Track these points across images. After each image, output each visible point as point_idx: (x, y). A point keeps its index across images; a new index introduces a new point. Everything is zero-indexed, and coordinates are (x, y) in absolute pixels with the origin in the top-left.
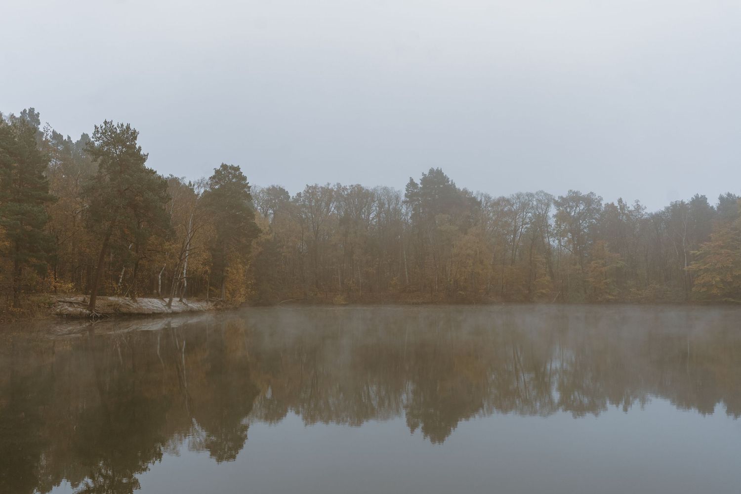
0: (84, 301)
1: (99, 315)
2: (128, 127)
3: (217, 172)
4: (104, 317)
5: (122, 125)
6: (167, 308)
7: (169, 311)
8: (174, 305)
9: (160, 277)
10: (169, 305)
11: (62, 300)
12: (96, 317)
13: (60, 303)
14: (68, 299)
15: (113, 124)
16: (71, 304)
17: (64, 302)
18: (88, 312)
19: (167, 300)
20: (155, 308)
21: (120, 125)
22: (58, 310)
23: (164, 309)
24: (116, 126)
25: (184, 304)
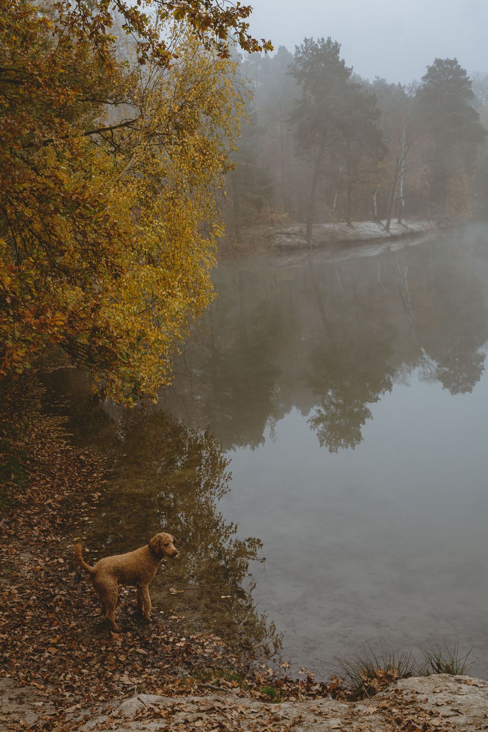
0: (301, 231)
1: (316, 244)
2: (329, 41)
3: (431, 70)
4: (322, 246)
5: (323, 40)
6: (385, 232)
7: (388, 235)
8: (393, 228)
9: (375, 198)
10: (387, 228)
11: (280, 231)
12: (314, 247)
13: (279, 235)
14: (284, 230)
15: (314, 40)
16: (288, 234)
17: (281, 233)
18: (305, 242)
19: (385, 222)
20: (373, 233)
21: (321, 40)
22: (277, 242)
23: (382, 233)
24: (316, 42)
25: (404, 226)
